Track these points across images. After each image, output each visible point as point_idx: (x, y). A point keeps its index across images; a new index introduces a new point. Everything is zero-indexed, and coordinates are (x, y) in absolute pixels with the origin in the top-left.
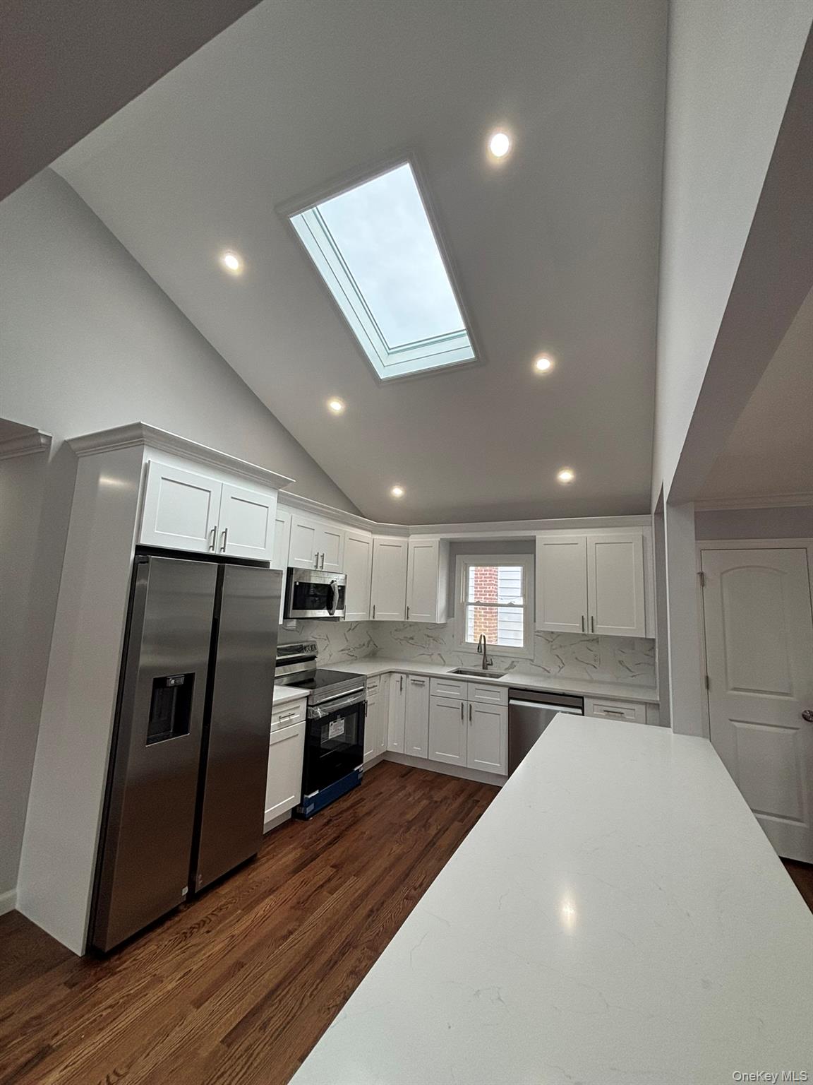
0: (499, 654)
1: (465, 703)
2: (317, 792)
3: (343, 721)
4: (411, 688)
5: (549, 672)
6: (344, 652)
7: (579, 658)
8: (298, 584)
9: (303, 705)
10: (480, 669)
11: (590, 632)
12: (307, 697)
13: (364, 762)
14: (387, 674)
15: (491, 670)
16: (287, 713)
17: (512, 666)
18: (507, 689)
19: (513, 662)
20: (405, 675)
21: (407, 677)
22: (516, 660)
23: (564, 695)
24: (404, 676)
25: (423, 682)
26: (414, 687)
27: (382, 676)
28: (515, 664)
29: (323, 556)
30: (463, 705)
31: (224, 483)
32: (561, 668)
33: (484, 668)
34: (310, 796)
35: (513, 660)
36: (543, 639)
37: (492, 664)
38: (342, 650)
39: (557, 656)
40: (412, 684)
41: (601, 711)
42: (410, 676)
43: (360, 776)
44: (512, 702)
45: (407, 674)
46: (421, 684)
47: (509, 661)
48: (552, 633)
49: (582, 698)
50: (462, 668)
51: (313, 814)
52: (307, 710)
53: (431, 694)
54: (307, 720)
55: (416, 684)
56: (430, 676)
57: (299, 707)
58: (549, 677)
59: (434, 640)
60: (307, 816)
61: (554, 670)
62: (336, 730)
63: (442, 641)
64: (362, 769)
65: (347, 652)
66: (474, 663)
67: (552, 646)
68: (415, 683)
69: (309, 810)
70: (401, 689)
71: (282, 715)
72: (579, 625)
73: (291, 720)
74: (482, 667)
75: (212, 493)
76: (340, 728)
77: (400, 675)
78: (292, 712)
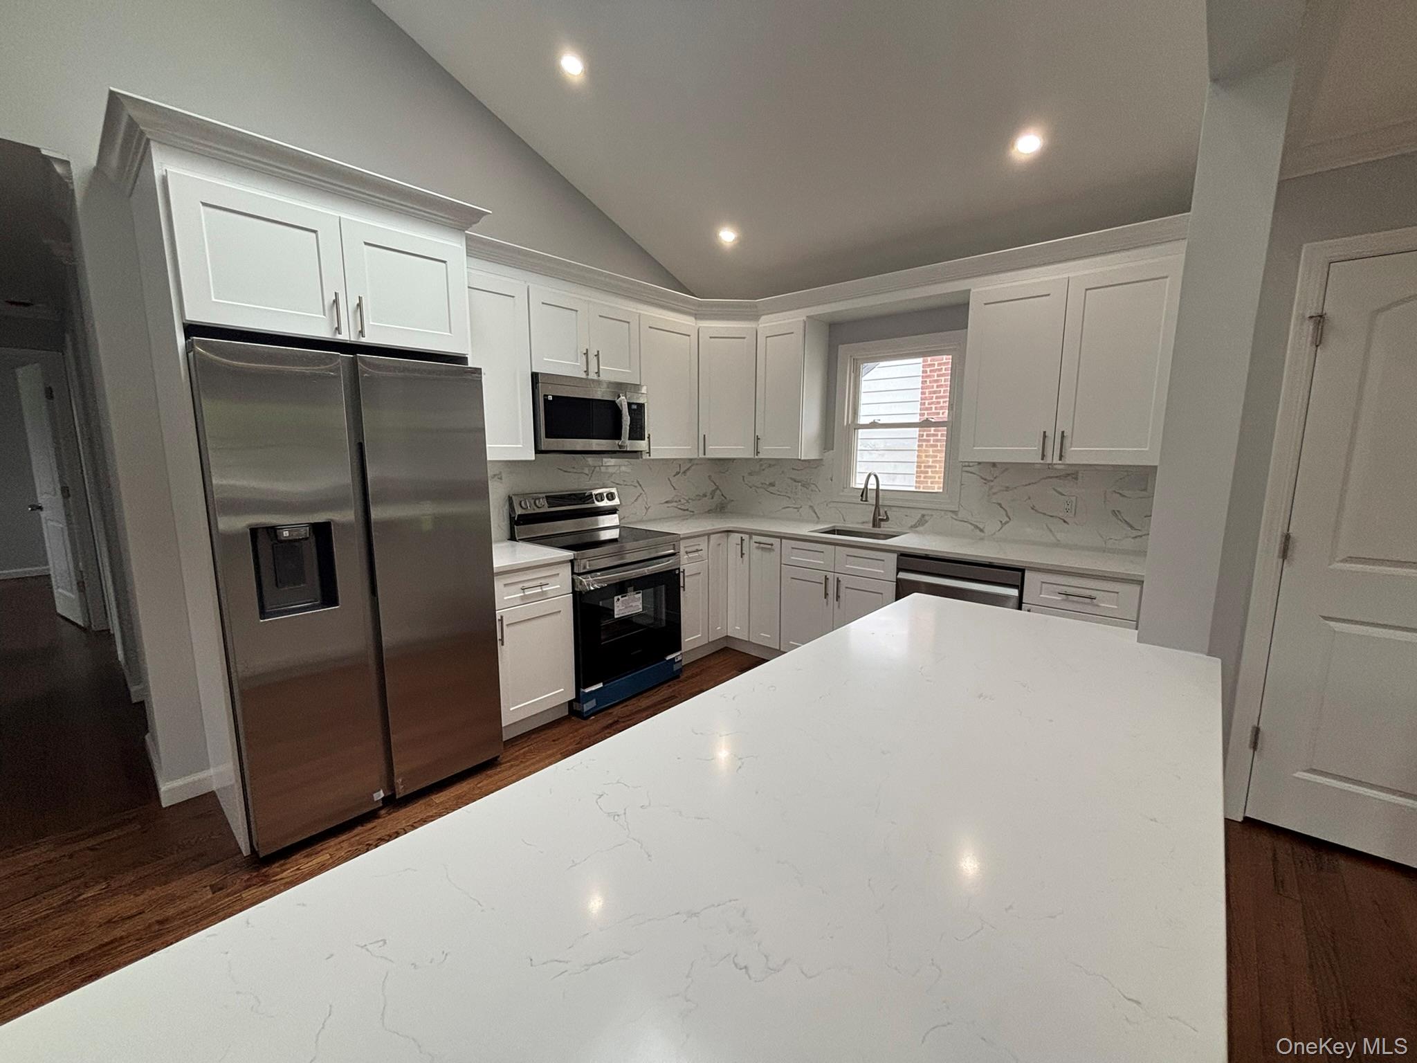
0: (900, 504)
1: (830, 575)
2: (600, 685)
3: (640, 595)
4: (756, 554)
5: (981, 530)
6: (670, 505)
7: (1037, 508)
8: (550, 398)
9: (566, 572)
10: (869, 527)
11: (1056, 460)
12: (572, 562)
13: (683, 651)
14: (723, 534)
15: (885, 528)
16: (538, 583)
17: (922, 521)
18: (895, 556)
19: (923, 516)
20: (748, 536)
21: (751, 538)
22: (929, 512)
23: (991, 566)
24: (746, 537)
25: (772, 545)
26: (759, 552)
27: (712, 537)
28: (927, 518)
29: (597, 355)
30: (826, 579)
31: (343, 216)
32: (1003, 524)
33: (874, 526)
34: (587, 690)
35: (924, 512)
36: (978, 477)
37: (887, 519)
38: (667, 502)
39: (1000, 505)
40: (758, 548)
41: (1053, 593)
42: (754, 536)
43: (676, 667)
44: (902, 575)
45: (751, 534)
46: (768, 548)
47: (917, 516)
48: (994, 465)
49: (1022, 571)
50: (840, 525)
51: (595, 712)
52: (573, 580)
53: (783, 562)
54: (574, 592)
55: (762, 548)
56: (782, 537)
57: (558, 574)
58: (982, 539)
59: (803, 486)
60: (585, 715)
61: (991, 526)
62: (627, 606)
63: (815, 488)
64: (679, 658)
65: (675, 504)
66: (860, 518)
67: (991, 488)
68: (761, 546)
69: (587, 706)
70: (742, 554)
71: (526, 585)
72: (1037, 448)
73: (543, 593)
74: (871, 525)
75: (319, 233)
76: (634, 604)
77: (739, 535)
78: (543, 581)
